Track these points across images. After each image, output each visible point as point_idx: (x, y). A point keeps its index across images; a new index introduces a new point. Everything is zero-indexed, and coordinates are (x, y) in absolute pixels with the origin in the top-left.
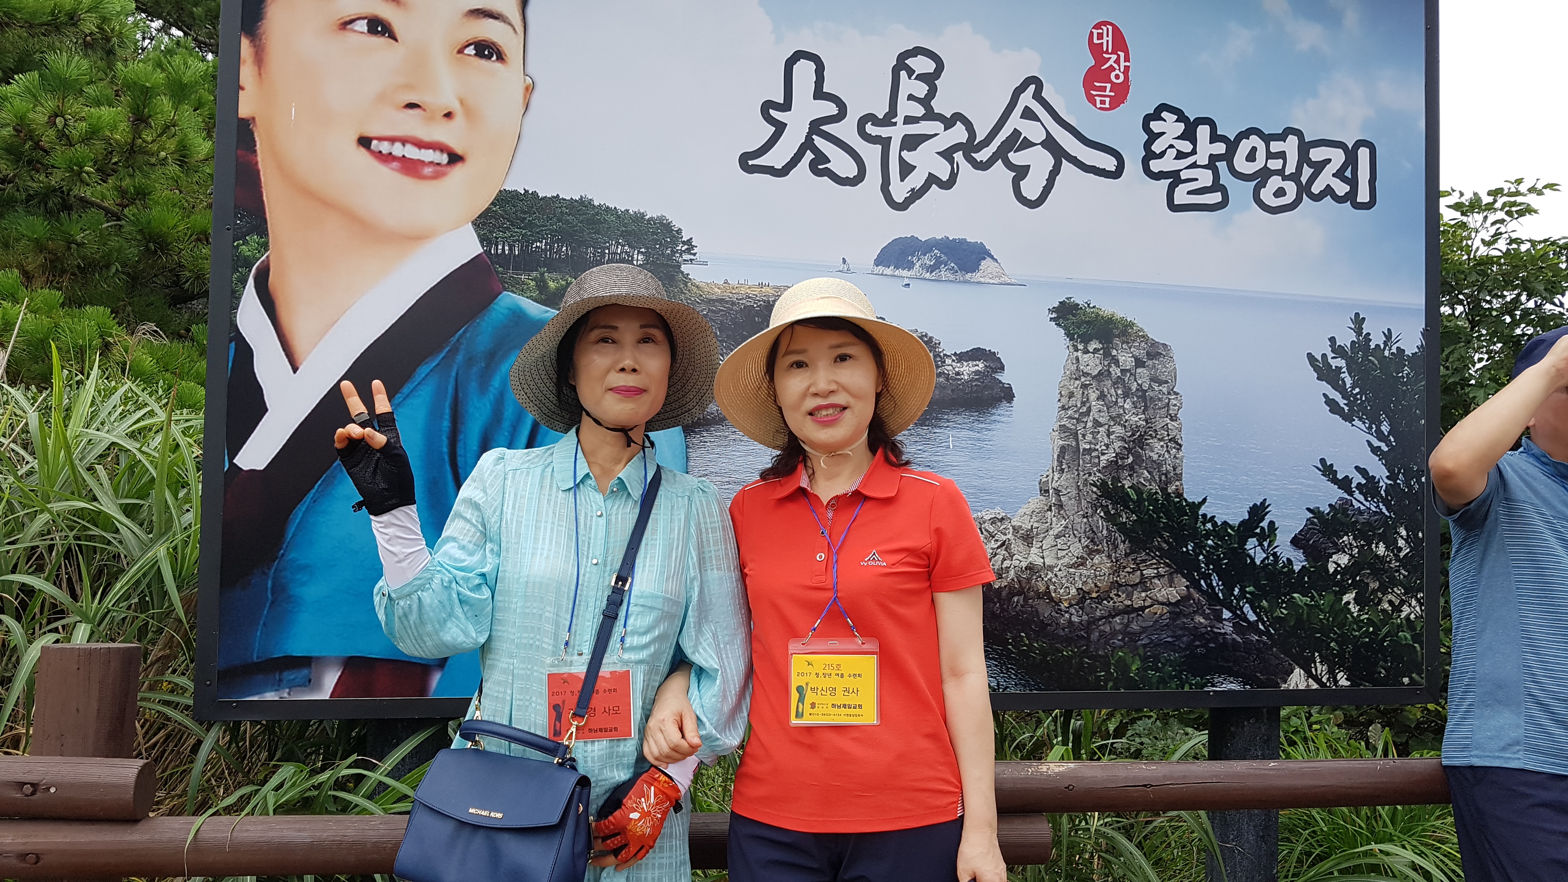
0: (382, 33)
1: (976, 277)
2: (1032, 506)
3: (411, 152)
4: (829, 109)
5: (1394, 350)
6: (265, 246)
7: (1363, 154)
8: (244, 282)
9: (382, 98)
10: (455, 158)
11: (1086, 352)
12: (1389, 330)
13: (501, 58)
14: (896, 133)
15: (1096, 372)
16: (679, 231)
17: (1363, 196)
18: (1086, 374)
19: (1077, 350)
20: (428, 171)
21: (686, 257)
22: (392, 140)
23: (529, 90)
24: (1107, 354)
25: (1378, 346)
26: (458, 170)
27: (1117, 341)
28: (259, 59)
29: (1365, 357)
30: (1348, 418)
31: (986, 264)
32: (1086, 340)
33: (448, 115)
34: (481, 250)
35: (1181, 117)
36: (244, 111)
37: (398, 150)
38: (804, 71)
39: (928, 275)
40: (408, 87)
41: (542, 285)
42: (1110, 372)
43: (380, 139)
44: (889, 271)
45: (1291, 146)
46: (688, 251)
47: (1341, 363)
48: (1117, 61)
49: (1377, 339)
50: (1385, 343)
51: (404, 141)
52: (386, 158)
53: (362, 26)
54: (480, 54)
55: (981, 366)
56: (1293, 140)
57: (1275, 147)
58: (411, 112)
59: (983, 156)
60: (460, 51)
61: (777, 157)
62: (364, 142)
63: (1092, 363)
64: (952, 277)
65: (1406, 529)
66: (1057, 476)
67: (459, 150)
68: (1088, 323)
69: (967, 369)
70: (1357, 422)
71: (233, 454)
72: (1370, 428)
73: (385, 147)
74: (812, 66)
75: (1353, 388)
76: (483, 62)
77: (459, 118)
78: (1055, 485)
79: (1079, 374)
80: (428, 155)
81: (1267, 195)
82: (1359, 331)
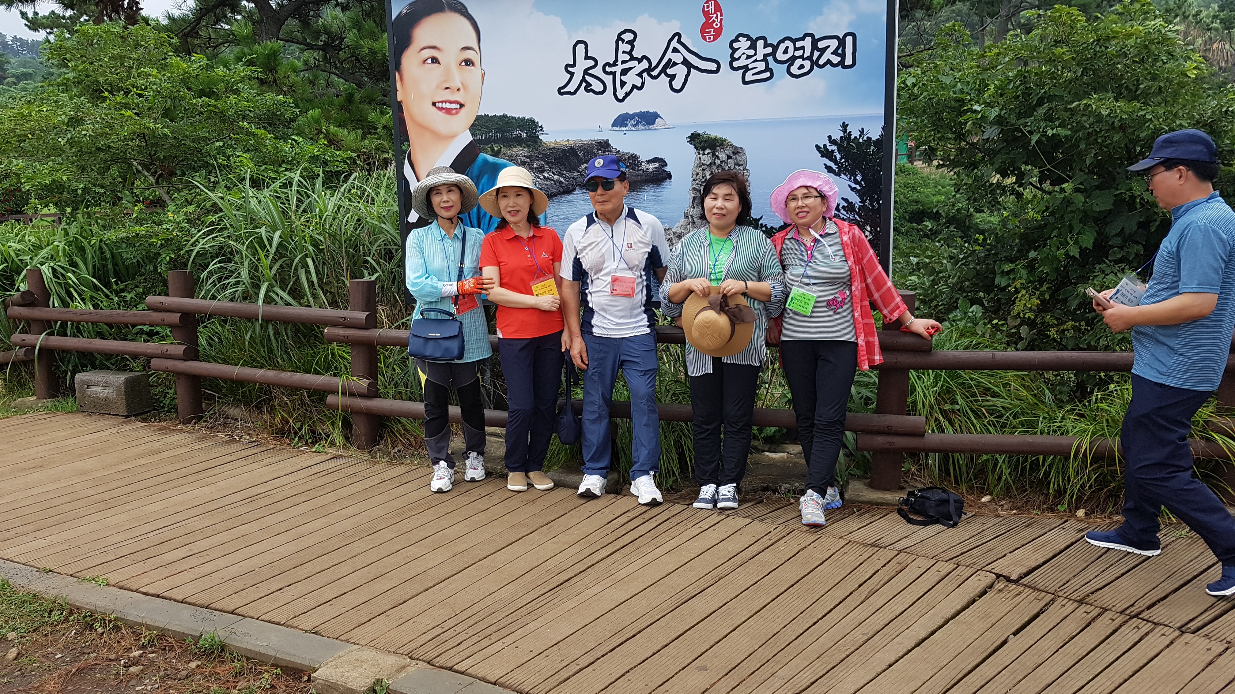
0: (436, 63)
1: (654, 126)
2: (681, 223)
3: (448, 106)
4: (591, 63)
5: (865, 138)
6: (409, 146)
7: (849, 40)
8: (404, 159)
9: (438, 87)
10: (462, 106)
11: (704, 154)
12: (862, 129)
13: (473, 65)
14: (618, 69)
15: (708, 163)
16: (538, 123)
17: (848, 61)
18: (704, 164)
19: (699, 154)
20: (454, 112)
21: (541, 132)
22: (442, 102)
23: (483, 75)
24: (714, 154)
25: (856, 137)
26: (463, 109)
27: (718, 148)
28: (401, 79)
29: (848, 144)
30: (838, 174)
31: (658, 120)
32: (704, 149)
33: (458, 90)
34: (472, 139)
35: (748, 38)
36: (399, 100)
37: (444, 105)
38: (581, 48)
39: (633, 129)
40: (445, 81)
41: (492, 149)
42: (715, 163)
43: (439, 102)
44: (617, 129)
45: (807, 43)
46: (541, 130)
47: (834, 148)
48: (717, 17)
49: (855, 134)
50: (860, 136)
51: (446, 102)
52: (441, 109)
53: (429, 61)
54: (466, 65)
55: (657, 165)
56: (809, 40)
57: (799, 44)
58: (447, 90)
59: (655, 73)
60: (460, 65)
61: (571, 88)
62: (434, 104)
63: (707, 159)
64: (644, 128)
65: (870, 226)
66: (692, 209)
67: (463, 103)
68: (705, 141)
69: (651, 167)
70: (843, 176)
71: (407, 218)
72: (850, 178)
73: (440, 105)
74: (583, 46)
75: (841, 159)
76: (468, 67)
77: (462, 91)
78: (691, 214)
79: (701, 165)
80: (454, 106)
81: (794, 70)
82: (845, 131)
